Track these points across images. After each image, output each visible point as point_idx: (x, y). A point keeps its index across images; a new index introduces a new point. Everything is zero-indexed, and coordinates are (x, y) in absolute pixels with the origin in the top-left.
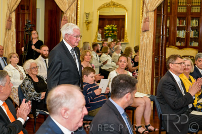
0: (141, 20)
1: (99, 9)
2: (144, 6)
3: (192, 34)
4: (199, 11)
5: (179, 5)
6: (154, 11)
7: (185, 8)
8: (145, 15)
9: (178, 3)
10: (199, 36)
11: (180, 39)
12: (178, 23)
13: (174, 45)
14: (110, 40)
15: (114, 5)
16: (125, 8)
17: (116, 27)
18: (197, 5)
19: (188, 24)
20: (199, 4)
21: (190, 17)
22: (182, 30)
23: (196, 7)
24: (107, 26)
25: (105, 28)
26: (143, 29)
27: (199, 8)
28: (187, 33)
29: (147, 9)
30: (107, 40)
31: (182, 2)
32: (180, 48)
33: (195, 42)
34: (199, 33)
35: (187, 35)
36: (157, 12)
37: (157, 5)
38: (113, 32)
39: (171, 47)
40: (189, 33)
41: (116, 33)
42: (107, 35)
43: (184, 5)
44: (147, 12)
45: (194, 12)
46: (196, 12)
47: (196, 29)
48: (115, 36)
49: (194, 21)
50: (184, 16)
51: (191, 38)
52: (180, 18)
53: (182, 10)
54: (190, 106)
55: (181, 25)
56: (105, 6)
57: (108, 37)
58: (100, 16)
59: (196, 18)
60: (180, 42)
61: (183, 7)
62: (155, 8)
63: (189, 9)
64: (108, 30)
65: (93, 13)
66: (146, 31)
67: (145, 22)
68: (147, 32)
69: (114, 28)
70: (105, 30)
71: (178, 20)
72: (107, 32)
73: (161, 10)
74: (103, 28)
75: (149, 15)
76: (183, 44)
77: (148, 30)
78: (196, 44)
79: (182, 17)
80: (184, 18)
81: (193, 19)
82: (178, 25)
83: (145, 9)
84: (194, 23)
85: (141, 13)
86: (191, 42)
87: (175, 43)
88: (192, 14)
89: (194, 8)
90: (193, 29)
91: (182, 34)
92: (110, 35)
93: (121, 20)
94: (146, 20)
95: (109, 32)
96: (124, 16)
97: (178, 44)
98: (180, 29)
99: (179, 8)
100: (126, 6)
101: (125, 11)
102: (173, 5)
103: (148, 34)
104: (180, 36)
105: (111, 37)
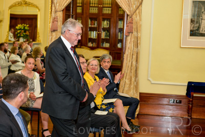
0: (49, 20)
1: (10, 8)
2: (53, 5)
3: (103, 35)
4: (110, 12)
5: (91, 5)
6: (63, 10)
7: (97, 8)
8: (53, 14)
9: (90, 3)
10: (110, 37)
11: (92, 40)
12: (90, 23)
13: (86, 45)
14: (21, 40)
15: (26, 4)
16: (37, 7)
17: (28, 27)
18: (108, 6)
19: (99, 25)
20: (110, 6)
21: (101, 18)
22: (94, 31)
23: (108, 9)
24: (19, 26)
25: (17, 27)
26: (51, 29)
27: (110, 9)
28: (98, 34)
29: (55, 8)
30: (18, 40)
31: (94, 3)
32: (92, 48)
33: (106, 42)
34: (110, 34)
35: (99, 35)
36: (66, 12)
37: (66, 4)
38: (25, 32)
39: (83, 48)
40: (101, 34)
41: (28, 33)
42: (19, 35)
43: (96, 5)
44: (56, 12)
45: (105, 13)
46: (107, 13)
47: (107, 30)
48: (27, 35)
49: (105, 22)
50: (95, 17)
51: (102, 39)
52: (92, 19)
53: (94, 11)
54: (92, 105)
55: (93, 26)
56: (16, 4)
57: (20, 37)
58: (11, 14)
59: (107, 19)
60: (92, 43)
61: (95, 8)
62: (63, 8)
63: (100, 10)
64: (19, 29)
65: (4, 11)
66: (54, 31)
67: (53, 22)
68: (56, 32)
69: (26, 28)
70: (17, 30)
71: (90, 21)
72: (19, 31)
73: (69, 10)
74: (15, 27)
75: (58, 15)
76: (94, 45)
77: (57, 30)
78: (107, 45)
79: (94, 18)
80: (95, 19)
81: (104, 20)
82: (90, 26)
83: (53, 8)
84: (105, 24)
85: (50, 13)
86: (103, 43)
87: (87, 44)
88: (104, 15)
89: (105, 9)
90: (104, 29)
91: (94, 35)
92: (22, 35)
93: (34, 20)
94: (55, 20)
95: (21, 32)
96: (36, 16)
97: (90, 45)
98: (92, 29)
99: (91, 8)
100: (38, 6)
101: (38, 10)
102: (85, 6)
103: (56, 35)
104: (92, 37)
105: (23, 37)
